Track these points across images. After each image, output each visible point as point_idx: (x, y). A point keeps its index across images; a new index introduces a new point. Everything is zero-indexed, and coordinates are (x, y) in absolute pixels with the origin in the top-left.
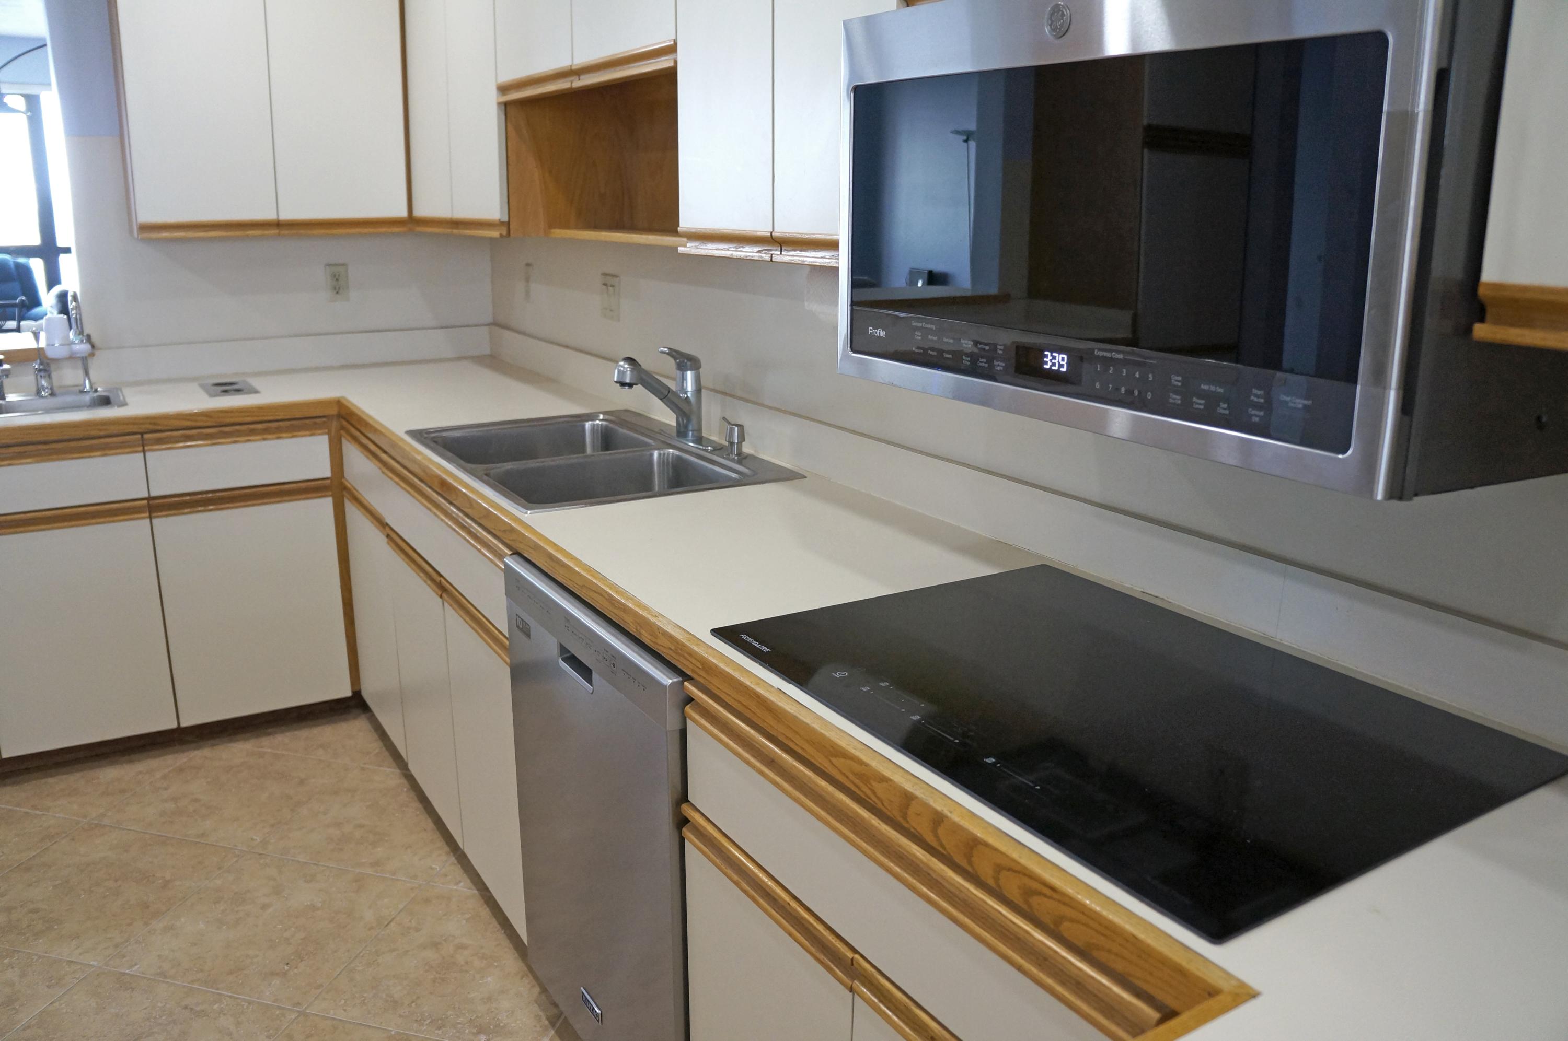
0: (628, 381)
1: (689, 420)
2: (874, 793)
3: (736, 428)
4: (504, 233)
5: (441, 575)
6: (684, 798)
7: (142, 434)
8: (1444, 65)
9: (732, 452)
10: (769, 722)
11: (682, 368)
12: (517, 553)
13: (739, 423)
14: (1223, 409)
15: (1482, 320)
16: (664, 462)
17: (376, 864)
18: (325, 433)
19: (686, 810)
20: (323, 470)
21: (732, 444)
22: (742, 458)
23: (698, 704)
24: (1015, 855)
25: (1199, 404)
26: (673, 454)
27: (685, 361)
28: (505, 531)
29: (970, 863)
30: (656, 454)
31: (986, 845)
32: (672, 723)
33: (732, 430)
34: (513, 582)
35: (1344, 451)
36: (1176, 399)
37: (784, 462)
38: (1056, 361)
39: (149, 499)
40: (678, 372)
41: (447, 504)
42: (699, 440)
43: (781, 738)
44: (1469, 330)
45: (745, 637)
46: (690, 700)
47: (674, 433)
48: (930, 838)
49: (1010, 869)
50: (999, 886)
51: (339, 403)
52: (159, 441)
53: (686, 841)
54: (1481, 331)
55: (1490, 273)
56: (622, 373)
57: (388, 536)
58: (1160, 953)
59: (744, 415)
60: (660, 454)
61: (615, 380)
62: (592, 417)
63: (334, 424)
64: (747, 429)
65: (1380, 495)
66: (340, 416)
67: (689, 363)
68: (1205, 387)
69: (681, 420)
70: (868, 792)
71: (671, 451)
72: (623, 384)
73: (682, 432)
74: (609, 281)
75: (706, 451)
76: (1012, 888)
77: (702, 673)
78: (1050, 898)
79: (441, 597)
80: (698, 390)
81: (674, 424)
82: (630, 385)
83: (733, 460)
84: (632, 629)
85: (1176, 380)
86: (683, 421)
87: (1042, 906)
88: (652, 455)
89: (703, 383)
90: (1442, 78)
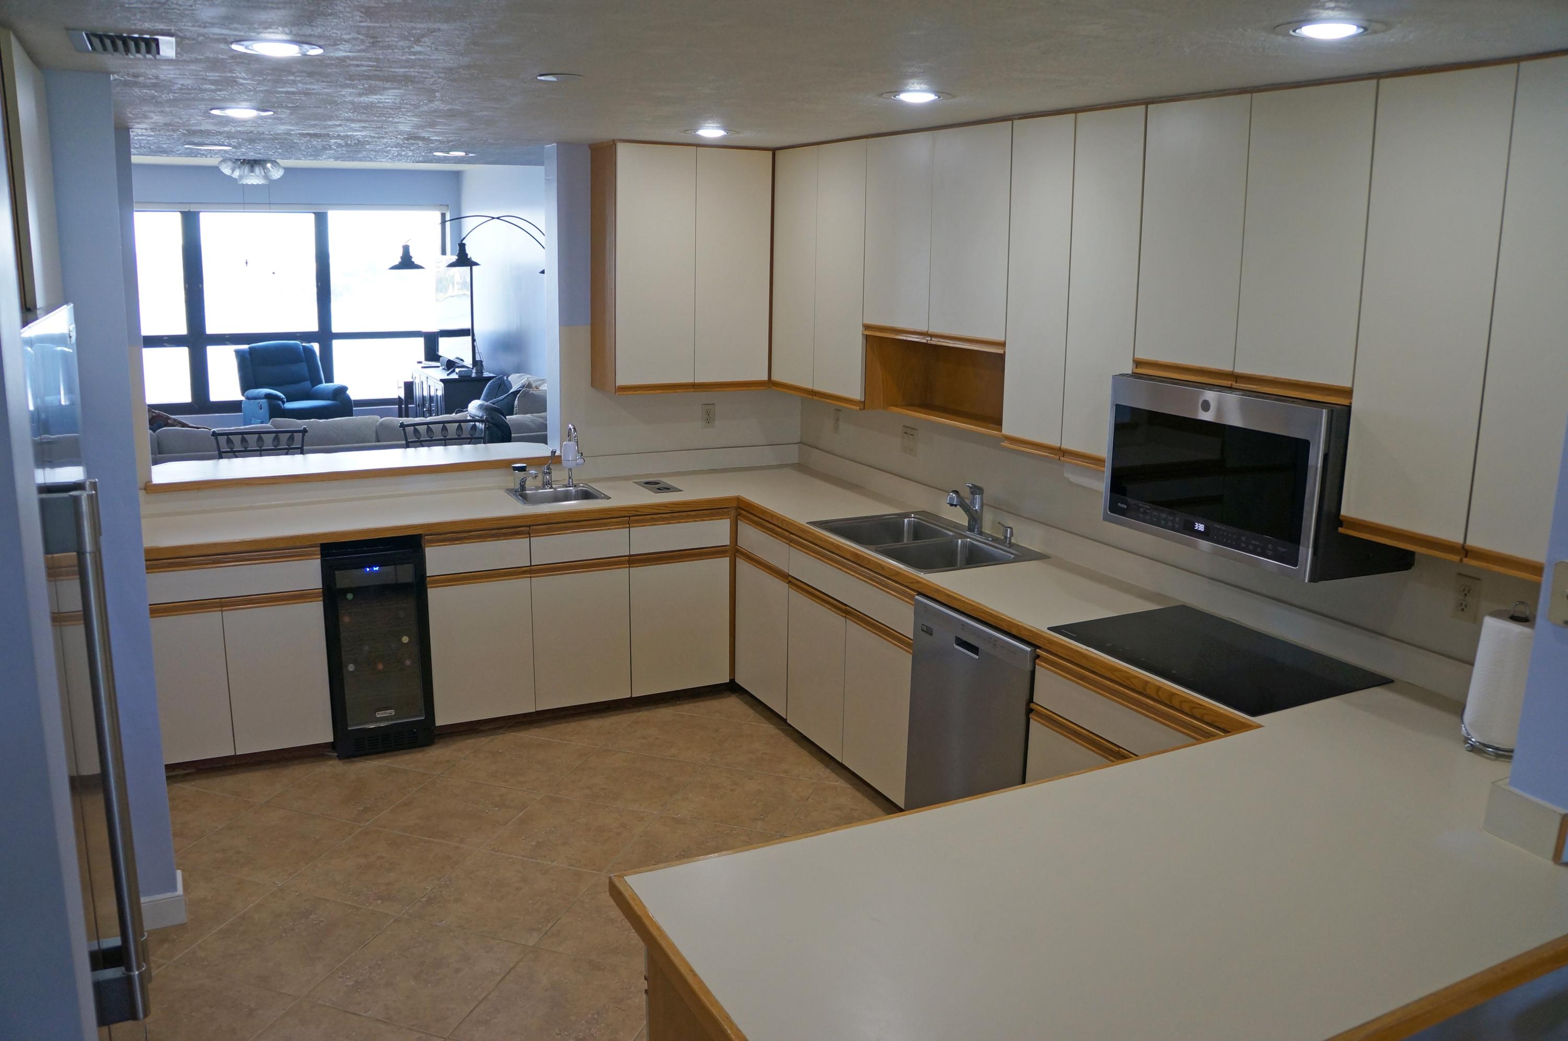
0: (955, 503)
1: (976, 523)
2: (1132, 683)
3: (1009, 529)
4: (862, 408)
5: (846, 605)
6: (1031, 700)
7: (629, 517)
8: (1327, 452)
9: (1006, 542)
10: (1083, 662)
11: (973, 493)
12: (920, 594)
13: (1011, 526)
14: (1259, 550)
15: (1342, 527)
16: (963, 546)
17: (785, 772)
18: (728, 518)
19: (1032, 706)
20: (726, 540)
21: (1006, 537)
22: (1011, 545)
23: (1043, 658)
24: (1187, 696)
25: (1251, 547)
26: (969, 541)
27: (976, 490)
28: (912, 583)
29: (1171, 702)
30: (960, 541)
31: (1177, 695)
32: (1029, 668)
33: (1007, 530)
34: (918, 606)
35: (1296, 567)
36: (1243, 545)
37: (1036, 547)
38: (1200, 527)
39: (630, 556)
40: (971, 495)
41: (859, 567)
42: (981, 533)
43: (1089, 668)
44: (1337, 529)
45: (1062, 630)
46: (1038, 656)
47: (967, 528)
48: (1155, 697)
49: (1185, 701)
50: (1181, 707)
51: (738, 499)
52: (637, 521)
53: (1031, 720)
54: (1341, 530)
55: (1344, 512)
56: (952, 499)
57: (790, 582)
58: (1236, 719)
59: (1010, 522)
60: (962, 541)
61: (948, 502)
62: (907, 515)
63: (733, 513)
64: (1014, 531)
65: (1306, 581)
66: (738, 508)
67: (978, 491)
68: (1253, 542)
69: (971, 523)
70: (1129, 683)
71: (968, 540)
72: (952, 505)
73: (971, 529)
74: (909, 431)
75: (988, 540)
76: (1186, 708)
77: (1048, 645)
78: (1200, 708)
79: (845, 617)
80: (982, 506)
81: (967, 525)
82: (956, 506)
83: (1006, 546)
84: (1006, 629)
85: (1244, 539)
86: (973, 522)
87: (1197, 712)
88: (958, 541)
89: (984, 502)
90: (1326, 456)
